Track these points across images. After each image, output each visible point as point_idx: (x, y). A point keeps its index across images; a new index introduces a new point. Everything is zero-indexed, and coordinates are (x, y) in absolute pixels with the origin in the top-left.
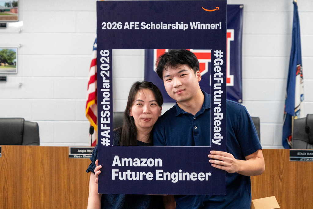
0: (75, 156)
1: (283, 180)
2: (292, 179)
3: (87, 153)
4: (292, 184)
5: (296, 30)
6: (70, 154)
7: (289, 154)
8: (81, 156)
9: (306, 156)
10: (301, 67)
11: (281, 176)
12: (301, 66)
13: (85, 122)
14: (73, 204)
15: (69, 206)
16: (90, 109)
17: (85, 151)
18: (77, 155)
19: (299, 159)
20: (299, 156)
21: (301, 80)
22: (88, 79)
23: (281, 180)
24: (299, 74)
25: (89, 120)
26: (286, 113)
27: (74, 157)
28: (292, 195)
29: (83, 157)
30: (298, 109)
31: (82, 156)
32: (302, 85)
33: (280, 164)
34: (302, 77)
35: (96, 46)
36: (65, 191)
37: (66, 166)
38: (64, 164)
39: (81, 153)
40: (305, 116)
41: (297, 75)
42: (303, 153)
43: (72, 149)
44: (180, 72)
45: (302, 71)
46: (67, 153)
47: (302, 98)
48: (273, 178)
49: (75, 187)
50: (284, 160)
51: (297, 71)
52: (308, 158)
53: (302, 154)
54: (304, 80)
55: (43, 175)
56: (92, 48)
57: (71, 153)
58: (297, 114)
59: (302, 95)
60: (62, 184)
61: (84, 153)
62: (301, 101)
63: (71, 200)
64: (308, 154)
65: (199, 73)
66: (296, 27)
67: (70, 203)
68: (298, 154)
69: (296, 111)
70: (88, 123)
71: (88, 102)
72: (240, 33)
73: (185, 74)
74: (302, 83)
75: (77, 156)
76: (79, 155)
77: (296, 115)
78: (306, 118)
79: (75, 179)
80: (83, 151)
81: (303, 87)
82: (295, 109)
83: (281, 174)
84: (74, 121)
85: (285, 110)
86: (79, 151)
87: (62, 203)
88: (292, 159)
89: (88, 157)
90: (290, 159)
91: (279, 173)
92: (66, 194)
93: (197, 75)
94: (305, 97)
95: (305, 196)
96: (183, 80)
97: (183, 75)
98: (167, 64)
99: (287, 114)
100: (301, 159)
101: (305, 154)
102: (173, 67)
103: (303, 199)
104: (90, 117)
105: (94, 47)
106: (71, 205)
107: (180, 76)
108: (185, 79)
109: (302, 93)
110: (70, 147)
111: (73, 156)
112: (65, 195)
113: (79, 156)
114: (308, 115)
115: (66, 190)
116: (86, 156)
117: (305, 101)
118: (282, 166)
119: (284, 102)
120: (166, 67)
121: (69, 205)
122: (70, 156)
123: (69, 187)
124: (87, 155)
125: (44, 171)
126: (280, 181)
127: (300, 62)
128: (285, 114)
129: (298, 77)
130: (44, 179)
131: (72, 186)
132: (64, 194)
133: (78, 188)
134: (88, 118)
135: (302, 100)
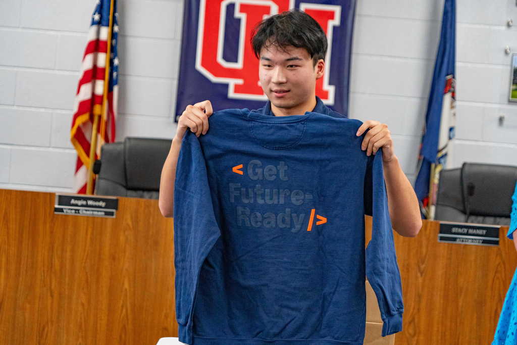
0: (65, 211)
1: (424, 274)
2: (440, 272)
3: (87, 206)
4: (439, 282)
5: (449, 15)
6: (57, 206)
7: (438, 230)
8: (76, 210)
9: (467, 234)
10: (454, 79)
11: (423, 267)
12: (454, 77)
13: (67, 151)
14: (56, 295)
15: (49, 298)
16: (79, 129)
17: (84, 203)
18: (70, 209)
19: (455, 239)
20: (455, 233)
21: (452, 103)
22: (80, 75)
23: (422, 274)
24: (449, 91)
25: (76, 148)
26: (422, 157)
27: (63, 212)
28: (438, 300)
29: (79, 213)
30: (444, 152)
31: (78, 210)
32: (453, 111)
33: (421, 246)
34: (453, 97)
35: (97, 17)
36: (44, 271)
37: (48, 226)
38: (45, 223)
39: (77, 205)
40: (460, 166)
41: (445, 93)
42: (461, 228)
43: (60, 196)
44: (288, 60)
45: (454, 87)
46: (52, 203)
47: (452, 133)
48: (408, 269)
49: (62, 266)
50: (428, 239)
51: (446, 86)
52: (470, 239)
53: (460, 230)
54: (457, 103)
55: (6, 239)
56: (90, 21)
57: (59, 204)
58: (442, 161)
59: (451, 129)
60: (40, 258)
61: (82, 206)
62: (450, 138)
63: (53, 287)
64: (471, 231)
65: (322, 64)
66: (449, 9)
67: (51, 292)
68: (454, 230)
69: (440, 155)
70: (72, 152)
71: (76, 116)
72: (351, 12)
73: (297, 66)
74: (452, 107)
75: (69, 211)
76: (72, 209)
77: (440, 163)
78: (462, 169)
79: (63, 250)
80: (80, 203)
81: (454, 115)
82: (439, 151)
83: (423, 264)
84: (49, 147)
85: (421, 153)
86: (73, 201)
87: (38, 290)
88: (442, 239)
89: (88, 212)
90: (439, 238)
91: (418, 262)
92: (44, 276)
93: (319, 67)
94: (457, 132)
95: (460, 304)
96: (291, 74)
97: (291, 66)
98: (271, 39)
99: (424, 159)
100: (458, 240)
101: (466, 230)
102: (279, 48)
103: (457, 308)
104: (77, 143)
105: (93, 19)
106: (52, 296)
107: (288, 67)
108: (294, 74)
109: (452, 125)
110: (57, 194)
111: (61, 210)
112: (43, 278)
113: (73, 211)
114: (464, 164)
115: (46, 269)
116: (85, 212)
117: (457, 139)
118: (424, 250)
119: (419, 140)
120: (268, 44)
121: (49, 294)
122: (57, 210)
123: (52, 263)
124: (86, 210)
125: (8, 233)
126: (419, 275)
127: (452, 71)
128: (419, 160)
129: (447, 98)
130: (6, 247)
131: (57, 263)
132: (41, 276)
133: (68, 266)
134: (74, 144)
135: (451, 136)
